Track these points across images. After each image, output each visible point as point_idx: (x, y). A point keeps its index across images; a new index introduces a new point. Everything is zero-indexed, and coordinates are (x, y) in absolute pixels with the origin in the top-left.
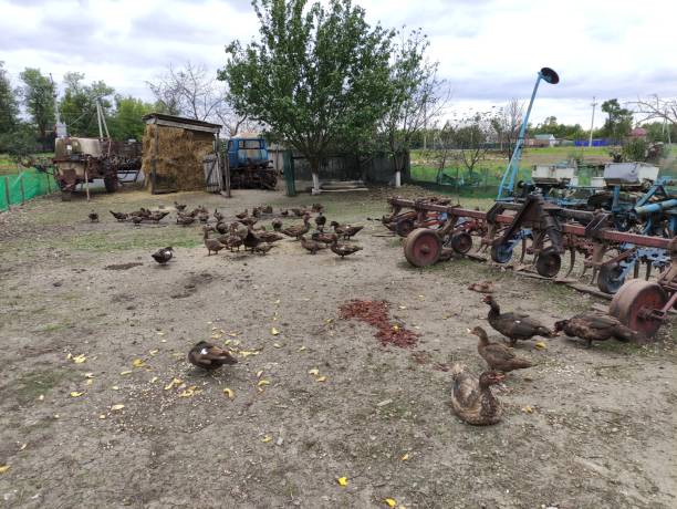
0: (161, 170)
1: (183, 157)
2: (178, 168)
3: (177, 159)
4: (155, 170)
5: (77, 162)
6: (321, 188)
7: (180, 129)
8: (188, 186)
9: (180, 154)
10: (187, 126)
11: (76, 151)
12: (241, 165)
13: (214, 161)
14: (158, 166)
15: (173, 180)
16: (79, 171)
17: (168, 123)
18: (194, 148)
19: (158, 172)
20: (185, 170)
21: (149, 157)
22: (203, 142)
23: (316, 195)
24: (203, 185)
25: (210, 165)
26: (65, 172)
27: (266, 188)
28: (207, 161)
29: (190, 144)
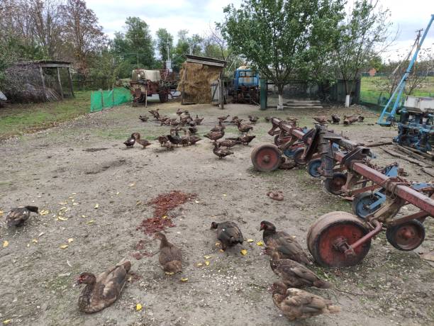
0: (187, 90)
1: (201, 82)
2: (197, 89)
3: (198, 83)
4: (184, 90)
5: (143, 84)
6: (284, 105)
7: (200, 64)
8: (203, 101)
9: (199, 81)
10: (204, 62)
11: (142, 78)
12: (240, 88)
13: (217, 85)
14: (186, 87)
15: (194, 96)
16: (143, 90)
17: (193, 61)
18: (208, 77)
19: (186, 91)
20: (202, 90)
21: (181, 82)
22: (214, 72)
23: (280, 110)
24: (210, 100)
25: (215, 87)
26: (136, 89)
27: (253, 104)
28: (213, 85)
29: (206, 74)
